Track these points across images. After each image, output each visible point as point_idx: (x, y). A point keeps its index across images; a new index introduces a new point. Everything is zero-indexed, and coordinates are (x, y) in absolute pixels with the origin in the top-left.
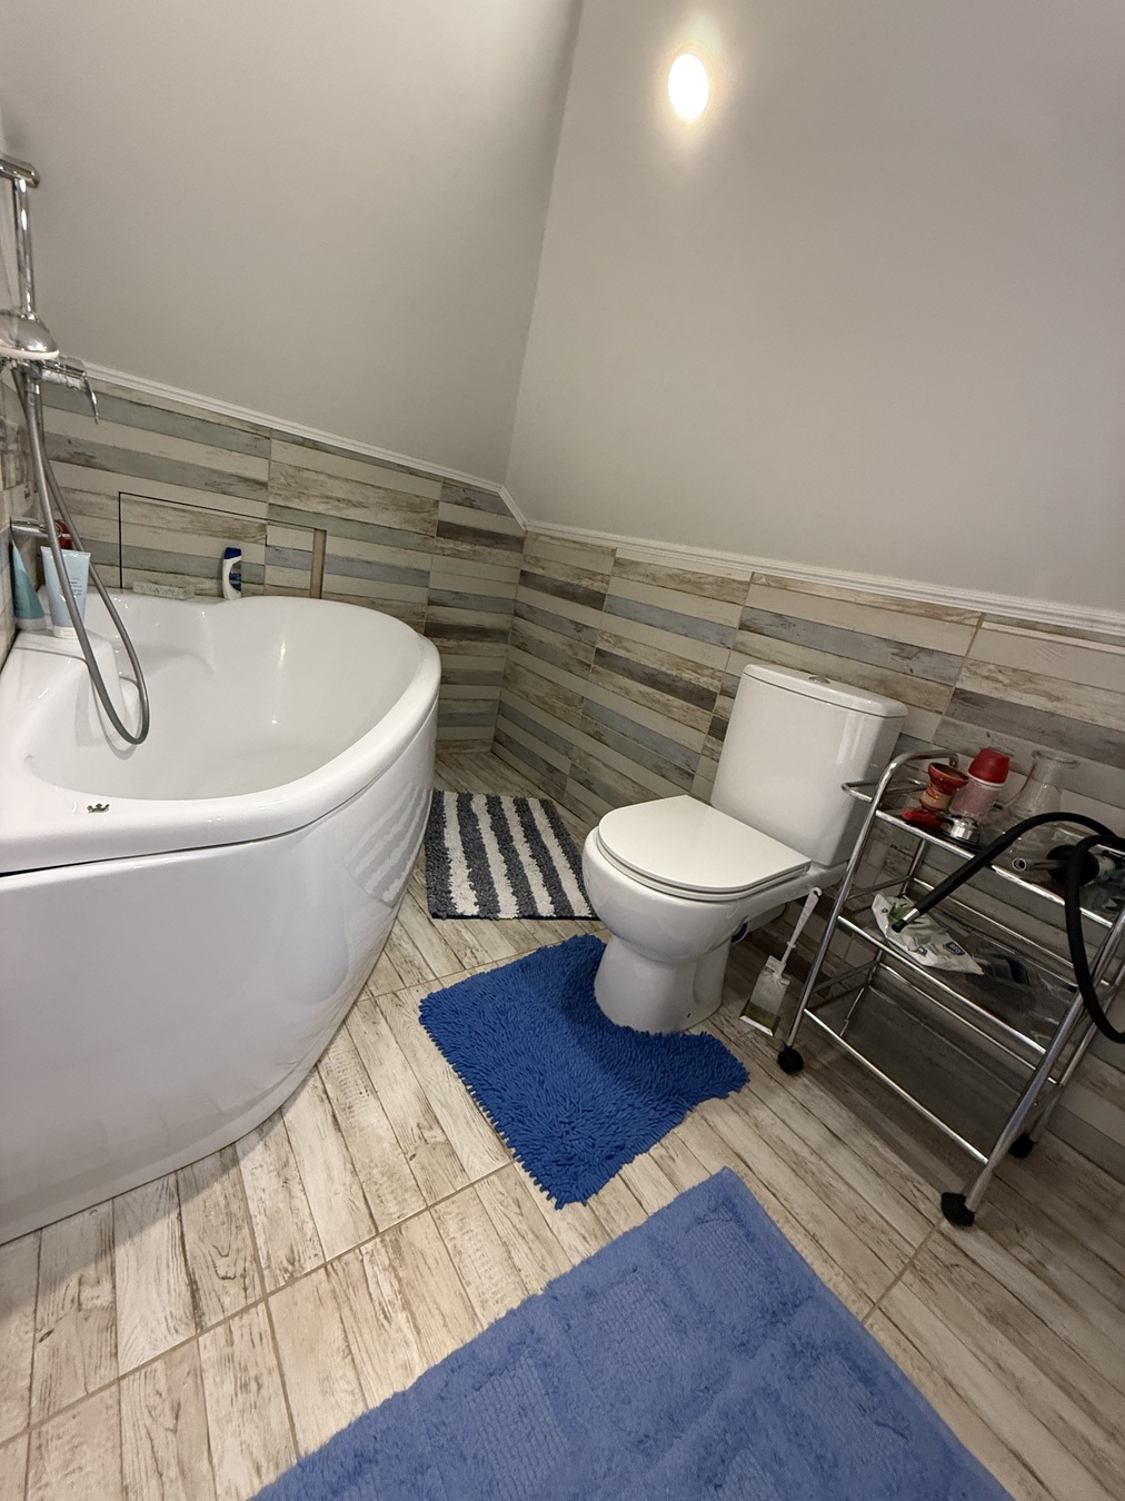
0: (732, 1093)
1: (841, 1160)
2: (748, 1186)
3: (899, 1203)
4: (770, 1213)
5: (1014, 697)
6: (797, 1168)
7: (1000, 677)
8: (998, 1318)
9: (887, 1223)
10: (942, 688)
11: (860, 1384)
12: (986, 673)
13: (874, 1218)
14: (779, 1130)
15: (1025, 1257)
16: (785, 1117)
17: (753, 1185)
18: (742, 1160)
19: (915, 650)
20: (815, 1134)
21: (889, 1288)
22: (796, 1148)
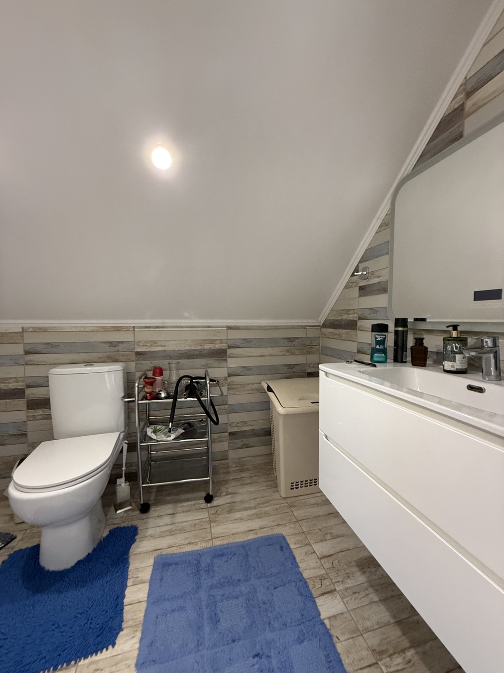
0: (136, 537)
1: (180, 518)
2: (164, 553)
3: (197, 512)
4: (175, 552)
5: (153, 349)
6: (171, 533)
7: (147, 344)
8: (230, 511)
9: (200, 519)
10: (131, 353)
11: (223, 558)
12: (143, 344)
13: (197, 522)
14: (159, 530)
15: (224, 494)
16: (157, 525)
17: (165, 552)
18: (157, 550)
19: (117, 343)
20: (167, 520)
21: (211, 532)
22: (167, 529)
